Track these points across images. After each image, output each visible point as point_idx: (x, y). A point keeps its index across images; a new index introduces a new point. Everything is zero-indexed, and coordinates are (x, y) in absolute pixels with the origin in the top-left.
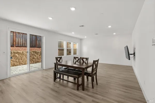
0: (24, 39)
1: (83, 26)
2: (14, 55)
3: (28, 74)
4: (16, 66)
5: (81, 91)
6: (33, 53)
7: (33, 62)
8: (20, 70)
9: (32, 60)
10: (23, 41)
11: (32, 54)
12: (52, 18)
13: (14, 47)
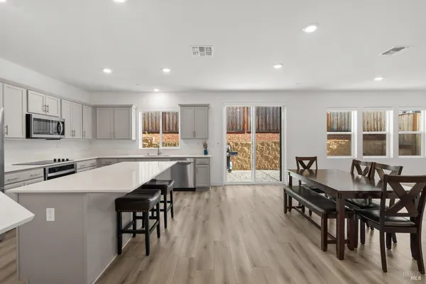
0: (260, 117)
1: (397, 50)
2: (241, 149)
3: (253, 186)
4: (244, 169)
5: (332, 255)
6: (275, 145)
7: (274, 165)
8: (246, 178)
9: (273, 163)
10: (260, 120)
11: (272, 148)
12: (282, 64)
13: (244, 133)
